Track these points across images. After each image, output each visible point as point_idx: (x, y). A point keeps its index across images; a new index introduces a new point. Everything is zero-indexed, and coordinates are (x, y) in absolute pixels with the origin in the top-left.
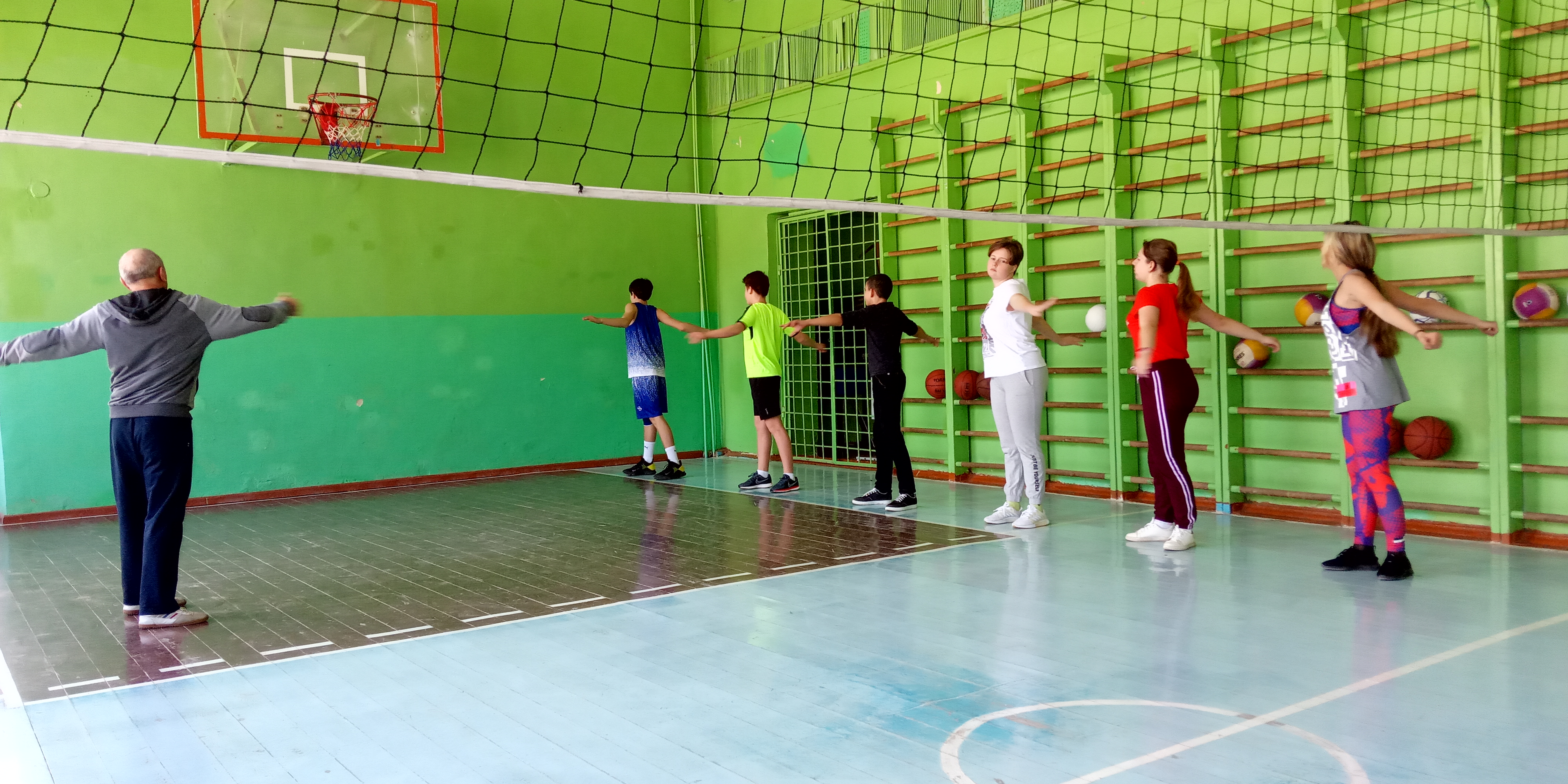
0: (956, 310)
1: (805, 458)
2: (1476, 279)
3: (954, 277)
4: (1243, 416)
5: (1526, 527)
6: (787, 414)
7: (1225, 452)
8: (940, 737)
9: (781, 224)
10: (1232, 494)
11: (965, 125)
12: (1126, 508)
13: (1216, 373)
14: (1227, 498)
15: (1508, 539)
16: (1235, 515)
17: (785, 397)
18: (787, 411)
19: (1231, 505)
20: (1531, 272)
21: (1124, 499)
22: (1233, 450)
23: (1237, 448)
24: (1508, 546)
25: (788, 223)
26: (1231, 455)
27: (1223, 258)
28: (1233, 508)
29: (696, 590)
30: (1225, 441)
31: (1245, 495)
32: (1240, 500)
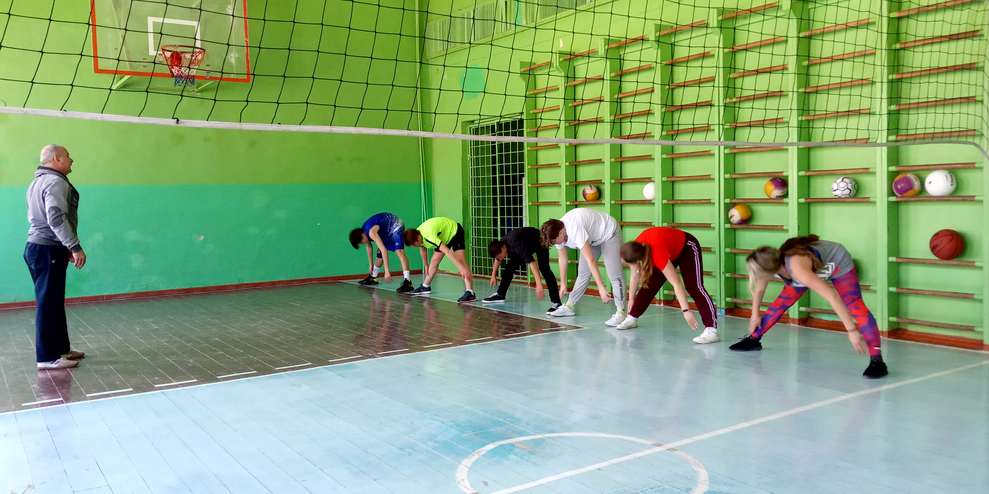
0: (569, 184)
1: (483, 276)
2: (871, 170)
3: (567, 164)
4: (735, 254)
5: (900, 327)
6: (473, 248)
7: (723, 276)
8: (465, 455)
9: (470, 128)
10: (727, 303)
11: (576, 68)
12: (665, 311)
13: (718, 227)
14: (723, 305)
15: (887, 334)
16: (728, 316)
17: (472, 237)
18: (473, 245)
19: (726, 310)
20: (906, 166)
21: (664, 305)
22: (728, 275)
23: (730, 274)
24: (887, 339)
25: (474, 128)
26: (726, 278)
27: (723, 154)
28: (727, 312)
29: (370, 359)
30: (723, 270)
31: (735, 304)
32: (732, 306)
